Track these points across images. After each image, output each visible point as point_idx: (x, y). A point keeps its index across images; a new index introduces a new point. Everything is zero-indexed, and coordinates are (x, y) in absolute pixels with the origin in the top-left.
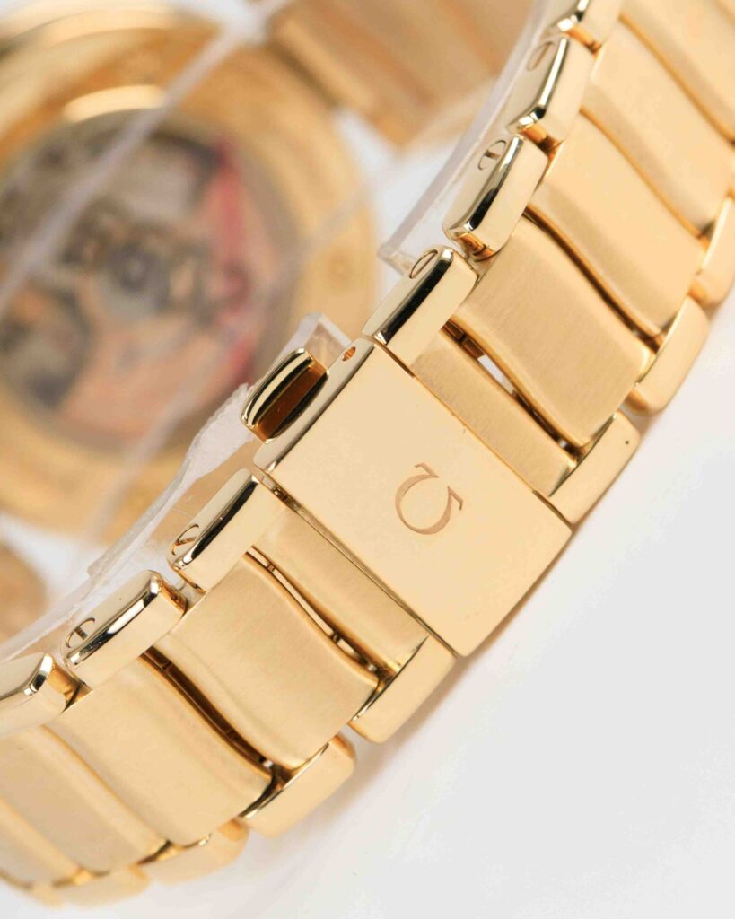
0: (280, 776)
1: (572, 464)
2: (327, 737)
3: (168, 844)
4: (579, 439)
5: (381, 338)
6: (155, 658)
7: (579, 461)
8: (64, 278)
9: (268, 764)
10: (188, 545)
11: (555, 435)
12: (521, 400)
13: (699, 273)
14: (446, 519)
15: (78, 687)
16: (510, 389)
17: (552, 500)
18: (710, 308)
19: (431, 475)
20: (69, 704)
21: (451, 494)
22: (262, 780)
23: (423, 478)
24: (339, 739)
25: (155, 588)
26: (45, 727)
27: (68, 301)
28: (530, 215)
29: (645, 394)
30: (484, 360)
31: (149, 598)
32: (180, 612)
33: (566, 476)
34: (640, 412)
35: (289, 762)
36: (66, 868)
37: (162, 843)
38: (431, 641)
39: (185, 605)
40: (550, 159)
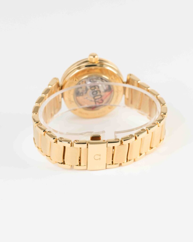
0: (64, 163)
1: (111, 164)
2: (71, 165)
3: (50, 157)
4: (114, 162)
5: (108, 142)
6: (65, 147)
7: (112, 164)
8: (88, 88)
9: (64, 160)
10: (76, 142)
11: (112, 159)
12: (113, 155)
13: (137, 158)
14: (98, 160)
15: (56, 142)
16: (113, 153)
17: (107, 165)
18: (134, 161)
19: (100, 156)
20: (54, 142)
21: (100, 158)
22: (62, 162)
23: (99, 155)
24: (71, 166)
25: (70, 143)
26: (51, 142)
27: (87, 89)
28: (129, 144)
29: (123, 164)
30: (113, 150)
31: (69, 143)
32: (70, 146)
33: (110, 165)
34: (120, 164)
35: (66, 163)
36: (40, 148)
37: (49, 156)
38: (86, 166)
39: (71, 146)
40: (135, 140)
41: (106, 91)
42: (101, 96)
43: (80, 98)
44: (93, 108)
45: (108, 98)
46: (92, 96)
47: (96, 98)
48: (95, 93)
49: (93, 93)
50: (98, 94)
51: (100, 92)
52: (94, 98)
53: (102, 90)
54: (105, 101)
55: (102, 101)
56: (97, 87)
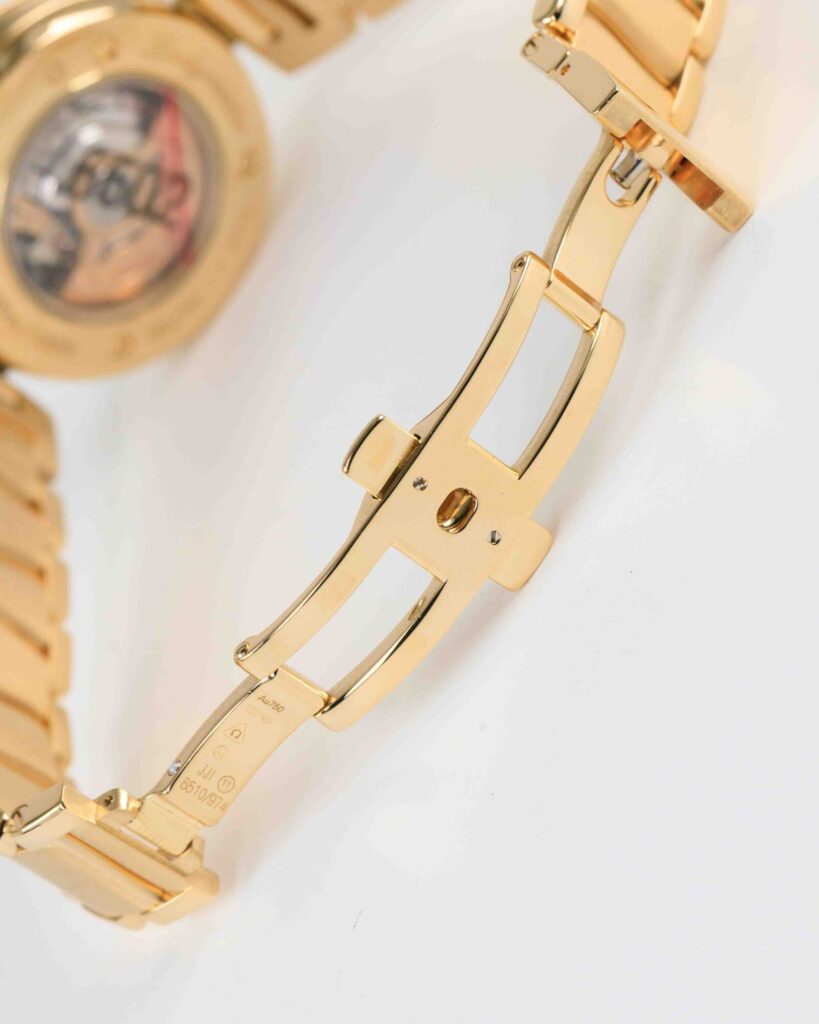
27: (64, 218)
41: (145, 126)
42: (154, 169)
43: (83, 283)
44: (184, 256)
45: (186, 139)
46: (117, 215)
47: (141, 199)
48: (113, 190)
49: (105, 201)
50: (130, 173)
51: (125, 160)
52: (132, 211)
53: (124, 141)
54: (191, 166)
55: (181, 180)
56: (94, 161)
